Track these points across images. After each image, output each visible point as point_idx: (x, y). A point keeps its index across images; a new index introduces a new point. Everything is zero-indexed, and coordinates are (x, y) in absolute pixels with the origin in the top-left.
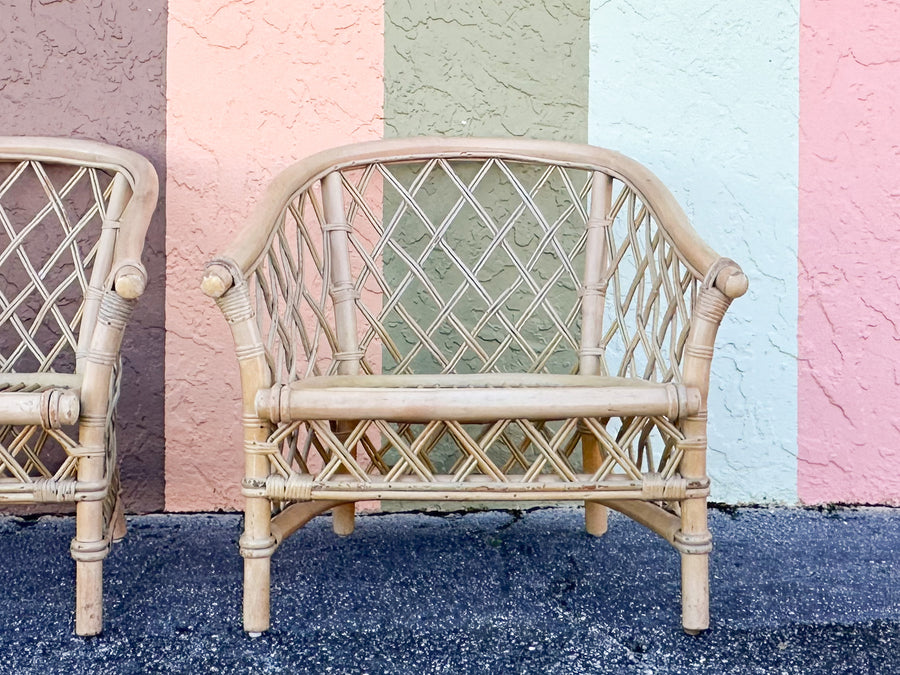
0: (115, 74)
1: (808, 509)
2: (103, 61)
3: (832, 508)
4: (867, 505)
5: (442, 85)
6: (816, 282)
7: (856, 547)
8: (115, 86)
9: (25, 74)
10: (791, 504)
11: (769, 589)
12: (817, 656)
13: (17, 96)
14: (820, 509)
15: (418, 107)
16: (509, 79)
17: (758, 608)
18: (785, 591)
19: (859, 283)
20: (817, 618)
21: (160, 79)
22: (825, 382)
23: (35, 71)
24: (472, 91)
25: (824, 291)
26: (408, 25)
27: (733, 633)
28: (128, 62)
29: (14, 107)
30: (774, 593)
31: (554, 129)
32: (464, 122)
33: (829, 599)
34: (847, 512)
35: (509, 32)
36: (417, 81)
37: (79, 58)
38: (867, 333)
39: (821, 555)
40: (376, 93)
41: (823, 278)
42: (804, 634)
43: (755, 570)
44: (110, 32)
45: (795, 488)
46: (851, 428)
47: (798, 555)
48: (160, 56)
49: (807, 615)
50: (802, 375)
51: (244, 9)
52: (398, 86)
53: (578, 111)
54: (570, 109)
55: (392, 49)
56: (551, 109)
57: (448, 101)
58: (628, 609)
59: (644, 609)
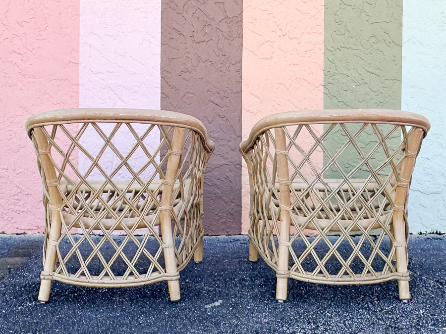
0: (224, 69)
2: (219, 65)
5: (346, 72)
8: (223, 73)
9: (190, 69)
13: (187, 78)
15: (336, 81)
16: (371, 70)
21: (240, 71)
23: (194, 68)
24: (357, 75)
26: (333, 49)
28: (228, 65)
29: (186, 82)
31: (388, 89)
32: (354, 87)
35: (371, 52)
36: (336, 72)
37: (210, 63)
40: (320, 77)
44: (221, 53)
48: (240, 62)
51: (271, 44)
52: (329, 73)
53: (398, 82)
54: (395, 81)
55: (327, 59)
56: (388, 81)
57: (348, 78)
58: (433, 271)
59: (439, 271)
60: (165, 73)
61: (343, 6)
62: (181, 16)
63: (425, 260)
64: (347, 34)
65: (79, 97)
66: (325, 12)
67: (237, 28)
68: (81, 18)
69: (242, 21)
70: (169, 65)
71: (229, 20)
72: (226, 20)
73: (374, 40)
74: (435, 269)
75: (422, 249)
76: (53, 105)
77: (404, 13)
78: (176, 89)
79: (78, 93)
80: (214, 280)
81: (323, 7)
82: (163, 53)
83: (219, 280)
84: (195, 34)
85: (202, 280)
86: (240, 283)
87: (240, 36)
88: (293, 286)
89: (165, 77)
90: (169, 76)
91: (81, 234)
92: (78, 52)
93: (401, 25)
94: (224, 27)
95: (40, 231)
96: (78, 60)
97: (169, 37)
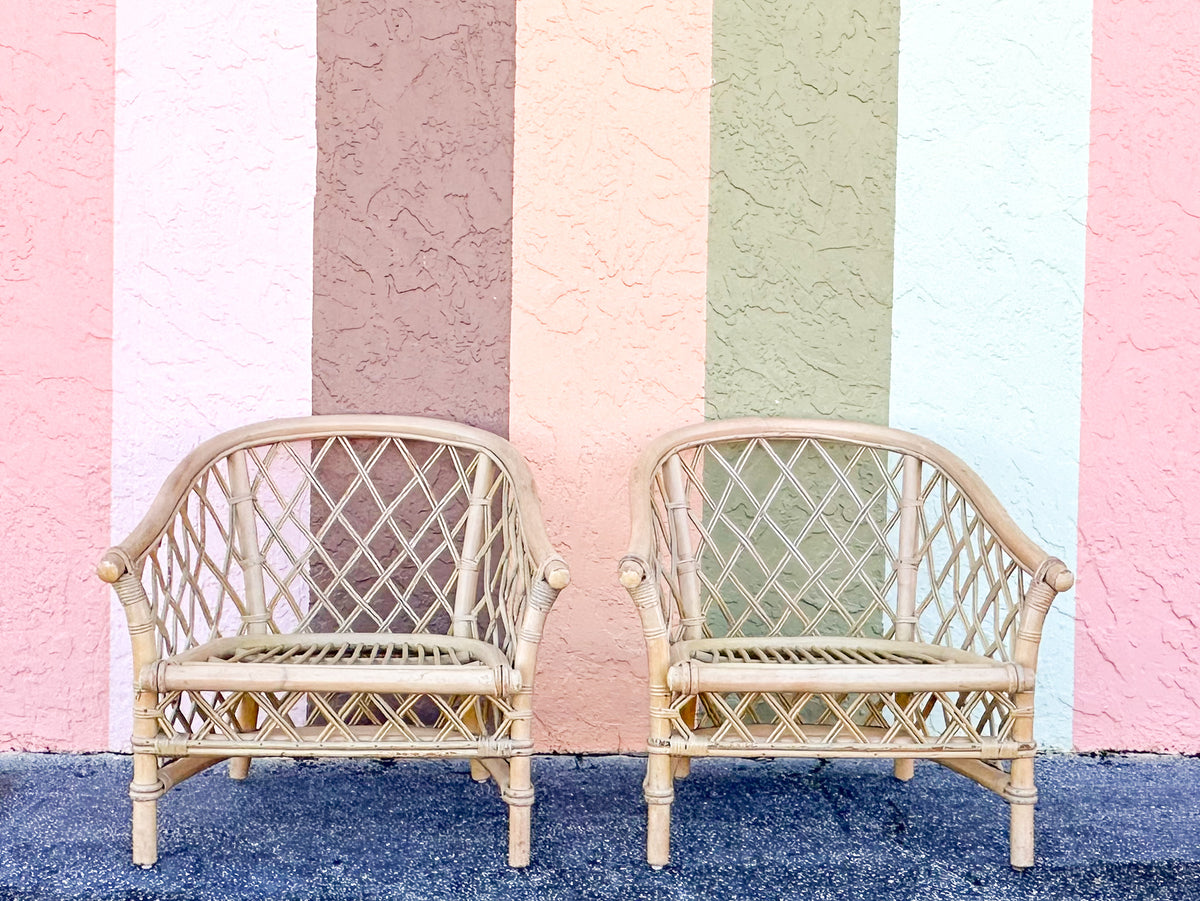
0: (465, 356)
1: (1082, 755)
2: (453, 344)
3: (1104, 754)
4: (1135, 752)
5: (757, 367)
6: (1094, 549)
7: (1135, 793)
8: (463, 367)
9: (383, 355)
10: (1066, 751)
11: (1070, 831)
12: (1128, 890)
13: (376, 377)
14: (1093, 755)
15: (735, 388)
16: (818, 362)
17: (1067, 848)
18: (1086, 834)
19: (1133, 550)
20: (1119, 858)
21: (504, 362)
22: (1100, 640)
23: (393, 353)
24: (784, 373)
25: (1099, 557)
26: (727, 312)
27: (1053, 870)
28: (475, 345)
29: (372, 387)
30: (1076, 835)
31: (858, 408)
32: (777, 402)
33: (1125, 841)
34: (1116, 759)
35: (817, 318)
36: (735, 364)
37: (433, 342)
38: (1138, 596)
39: (1106, 801)
40: (698, 374)
41: (1100, 545)
42: (1112, 871)
43: (1054, 814)
44: (460, 318)
45: (1071, 736)
46: (1122, 682)
47: (1086, 800)
48: (506, 339)
49: (1111, 855)
50: (1078, 633)
51: (580, 297)
52: (718, 368)
53: (880, 392)
54: (873, 390)
55: (713, 334)
56: (856, 390)
57: (763, 382)
58: (957, 848)
59: (971, 848)
60: (322, 365)
61: (754, 208)
62: (362, 227)
63: (940, 822)
64: (763, 276)
65: (112, 421)
66: (711, 223)
67: (499, 256)
68: (116, 228)
69: (509, 241)
70: (332, 345)
71: (478, 239)
72: (471, 238)
73: (825, 290)
74: (963, 843)
75: (932, 791)
76: (47, 440)
77: (896, 226)
78: (348, 403)
79: (109, 410)
80: (431, 876)
81: (707, 209)
82: (319, 317)
83: (442, 875)
84: (395, 271)
85: (401, 874)
86: (492, 883)
87: (506, 277)
88: (621, 889)
89: (323, 376)
90: (332, 370)
91: (117, 754)
92: (109, 310)
93: (890, 255)
94: (466, 255)
95: (15, 744)
96: (111, 332)
97: (332, 277)
